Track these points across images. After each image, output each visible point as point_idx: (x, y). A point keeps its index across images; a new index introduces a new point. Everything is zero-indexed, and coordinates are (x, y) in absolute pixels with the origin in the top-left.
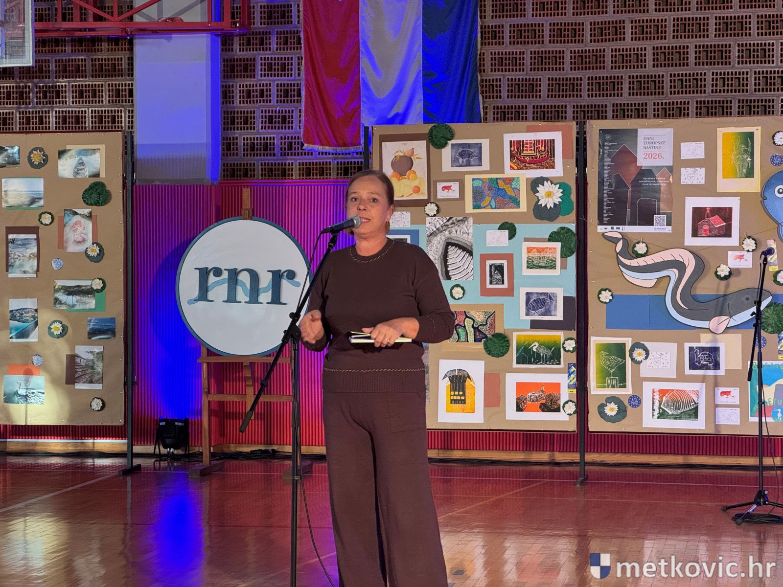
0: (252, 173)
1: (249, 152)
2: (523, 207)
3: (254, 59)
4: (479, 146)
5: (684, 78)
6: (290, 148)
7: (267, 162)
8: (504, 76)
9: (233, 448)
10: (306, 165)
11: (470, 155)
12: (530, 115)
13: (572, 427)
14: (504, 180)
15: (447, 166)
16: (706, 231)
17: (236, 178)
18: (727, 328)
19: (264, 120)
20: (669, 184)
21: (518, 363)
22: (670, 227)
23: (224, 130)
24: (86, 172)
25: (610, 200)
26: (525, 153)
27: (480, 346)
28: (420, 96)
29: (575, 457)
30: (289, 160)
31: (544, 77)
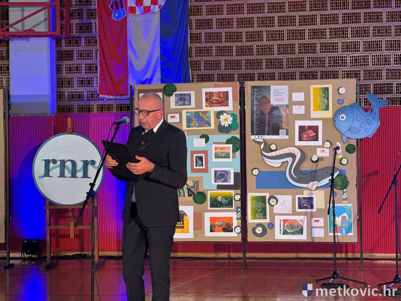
0: (73, 110)
1: (71, 99)
2: (213, 126)
3: (73, 51)
4: (189, 95)
5: (293, 60)
6: (92, 97)
7: (80, 104)
8: (202, 59)
9: (64, 254)
10: (101, 106)
11: (185, 100)
12: (216, 79)
13: (239, 240)
14: (202, 112)
15: (173, 105)
16: (306, 138)
17: (64, 113)
18: (317, 187)
19: (78, 82)
20: (287, 114)
21: (211, 207)
22: (288, 136)
23: (58, 87)
25: (257, 122)
26: (213, 98)
27: (191, 198)
28: (159, 69)
29: (241, 255)
30: (92, 103)
31: (223, 59)
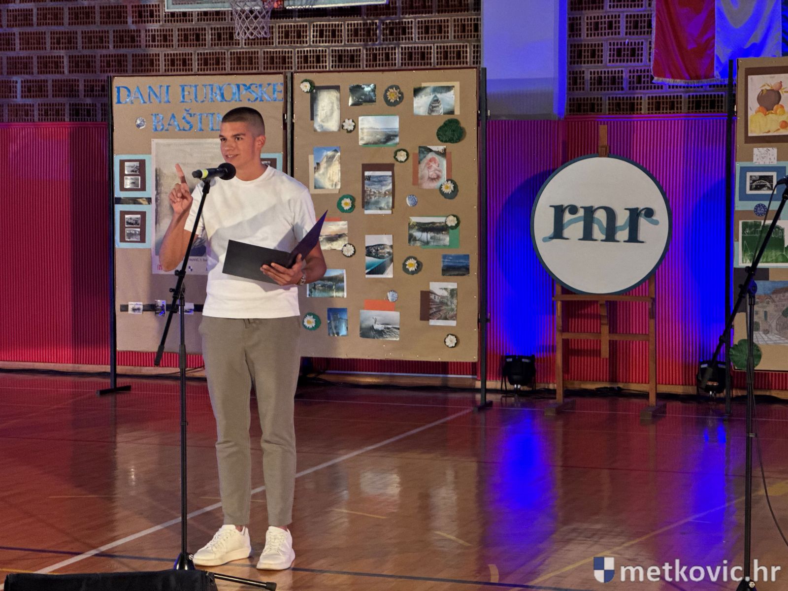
0: (599, 107)
1: (596, 86)
6: (639, 82)
7: (614, 96)
9: (579, 385)
10: (656, 99)
17: (582, 113)
19: (612, 53)
23: (571, 63)
24: (441, 110)
28: (778, 25)
30: (638, 93)
